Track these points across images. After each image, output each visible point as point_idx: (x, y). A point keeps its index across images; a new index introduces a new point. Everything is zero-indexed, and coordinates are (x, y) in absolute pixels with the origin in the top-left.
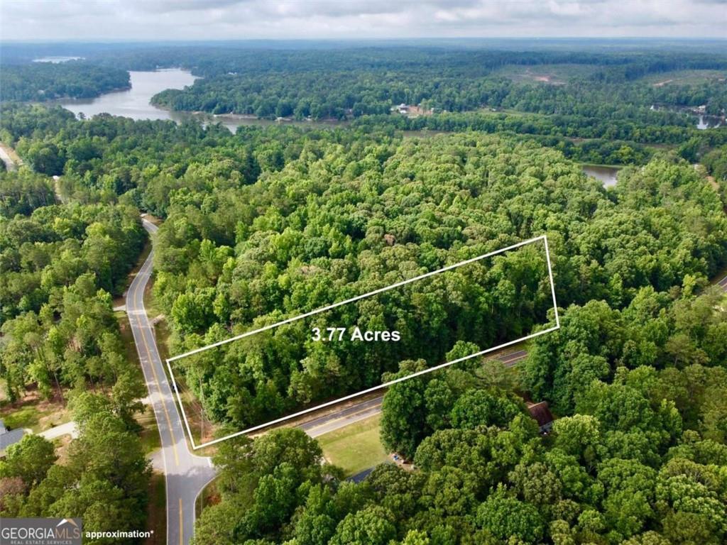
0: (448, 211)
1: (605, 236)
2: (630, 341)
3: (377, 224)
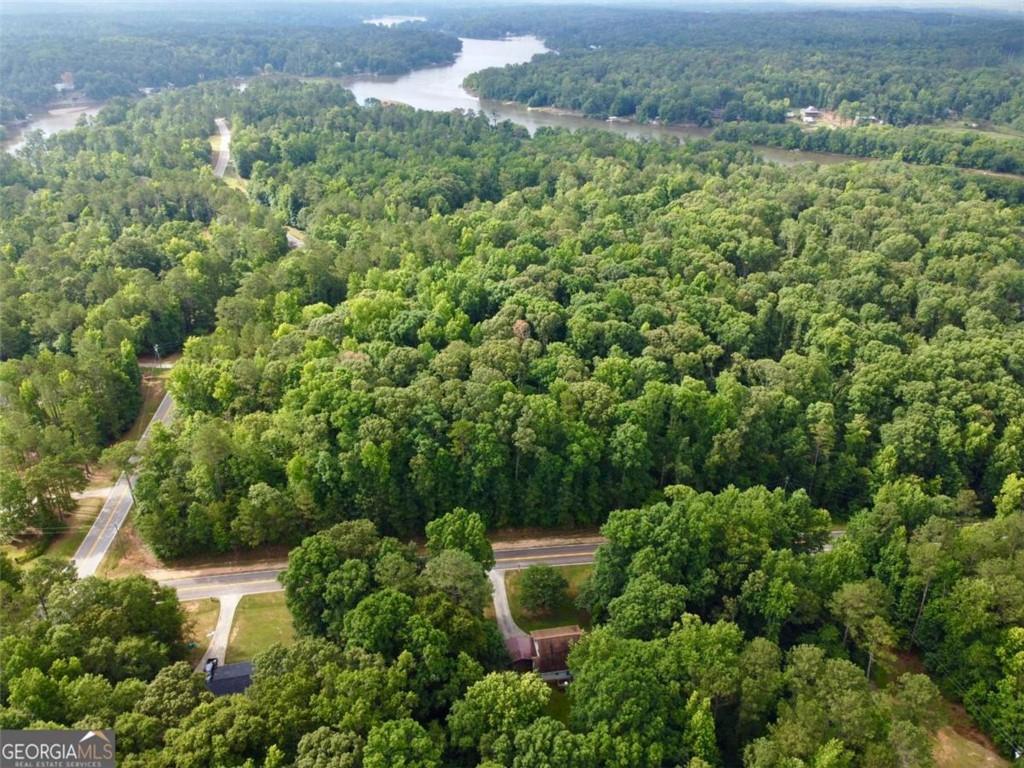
2: (760, 572)
3: (518, 303)
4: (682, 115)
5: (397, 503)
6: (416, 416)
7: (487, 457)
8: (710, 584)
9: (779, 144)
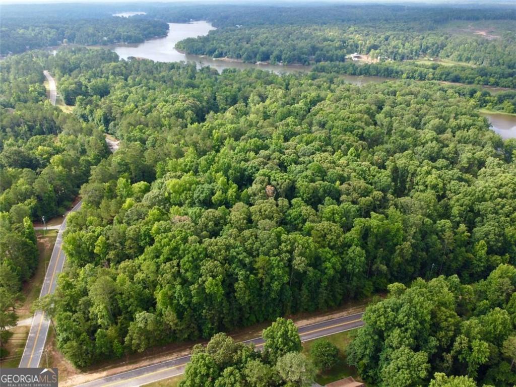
0: (338, 162)
1: (482, 199)
2: (462, 336)
3: (264, 175)
4: (294, 60)
5: (227, 312)
6: (233, 256)
7: (279, 277)
8: (436, 347)
9: (346, 73)
